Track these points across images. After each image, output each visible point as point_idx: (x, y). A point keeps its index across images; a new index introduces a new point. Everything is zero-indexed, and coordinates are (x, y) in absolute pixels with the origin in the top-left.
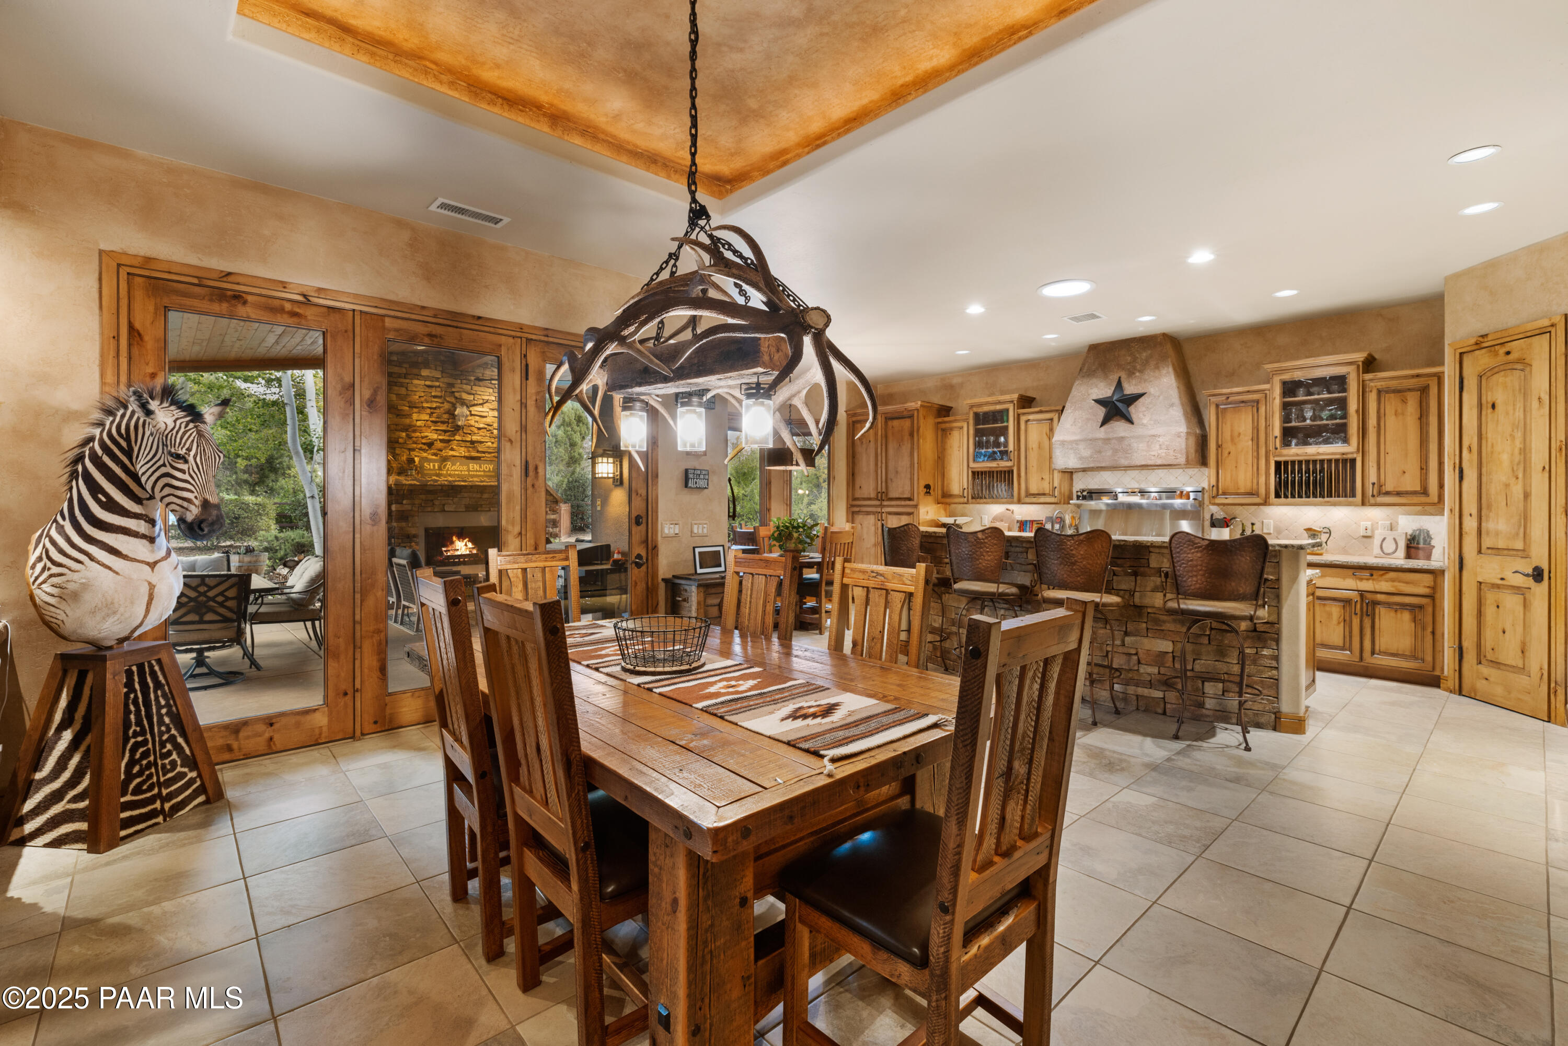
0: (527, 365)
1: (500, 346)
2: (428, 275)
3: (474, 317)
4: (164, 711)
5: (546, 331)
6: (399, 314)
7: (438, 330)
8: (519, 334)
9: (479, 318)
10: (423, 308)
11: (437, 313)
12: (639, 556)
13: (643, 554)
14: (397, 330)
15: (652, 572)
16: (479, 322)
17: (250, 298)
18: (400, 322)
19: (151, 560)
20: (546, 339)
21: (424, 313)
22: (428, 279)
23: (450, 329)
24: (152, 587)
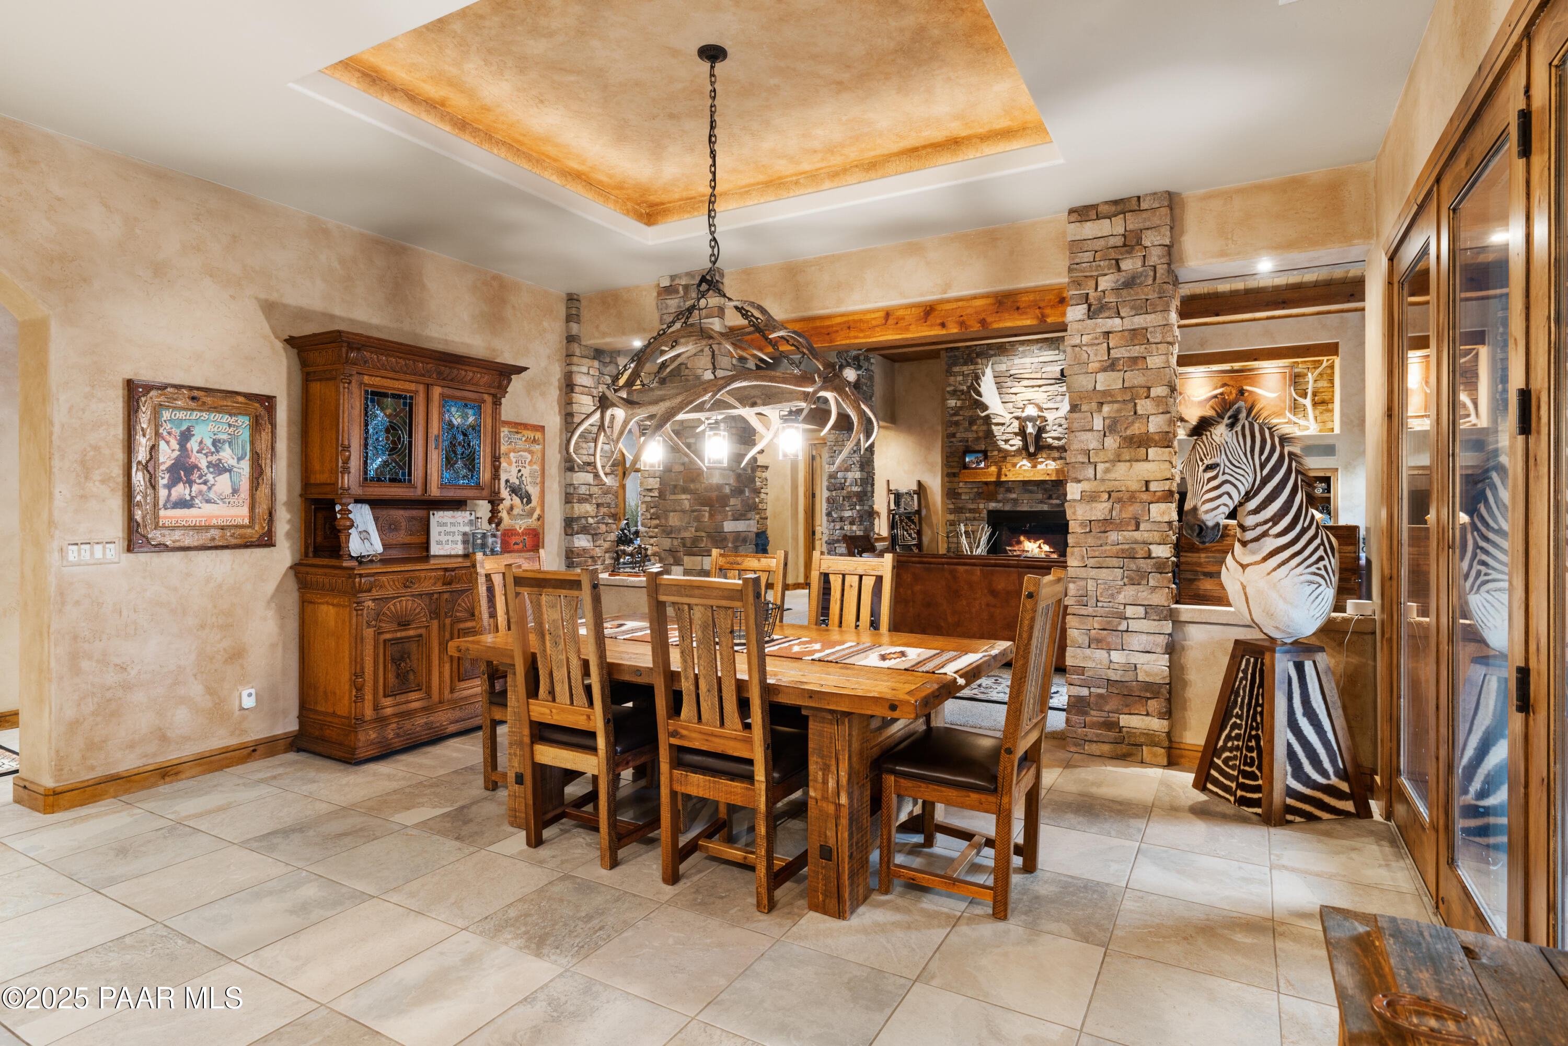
4: (1259, 709)
19: (1245, 562)
24: (1243, 587)
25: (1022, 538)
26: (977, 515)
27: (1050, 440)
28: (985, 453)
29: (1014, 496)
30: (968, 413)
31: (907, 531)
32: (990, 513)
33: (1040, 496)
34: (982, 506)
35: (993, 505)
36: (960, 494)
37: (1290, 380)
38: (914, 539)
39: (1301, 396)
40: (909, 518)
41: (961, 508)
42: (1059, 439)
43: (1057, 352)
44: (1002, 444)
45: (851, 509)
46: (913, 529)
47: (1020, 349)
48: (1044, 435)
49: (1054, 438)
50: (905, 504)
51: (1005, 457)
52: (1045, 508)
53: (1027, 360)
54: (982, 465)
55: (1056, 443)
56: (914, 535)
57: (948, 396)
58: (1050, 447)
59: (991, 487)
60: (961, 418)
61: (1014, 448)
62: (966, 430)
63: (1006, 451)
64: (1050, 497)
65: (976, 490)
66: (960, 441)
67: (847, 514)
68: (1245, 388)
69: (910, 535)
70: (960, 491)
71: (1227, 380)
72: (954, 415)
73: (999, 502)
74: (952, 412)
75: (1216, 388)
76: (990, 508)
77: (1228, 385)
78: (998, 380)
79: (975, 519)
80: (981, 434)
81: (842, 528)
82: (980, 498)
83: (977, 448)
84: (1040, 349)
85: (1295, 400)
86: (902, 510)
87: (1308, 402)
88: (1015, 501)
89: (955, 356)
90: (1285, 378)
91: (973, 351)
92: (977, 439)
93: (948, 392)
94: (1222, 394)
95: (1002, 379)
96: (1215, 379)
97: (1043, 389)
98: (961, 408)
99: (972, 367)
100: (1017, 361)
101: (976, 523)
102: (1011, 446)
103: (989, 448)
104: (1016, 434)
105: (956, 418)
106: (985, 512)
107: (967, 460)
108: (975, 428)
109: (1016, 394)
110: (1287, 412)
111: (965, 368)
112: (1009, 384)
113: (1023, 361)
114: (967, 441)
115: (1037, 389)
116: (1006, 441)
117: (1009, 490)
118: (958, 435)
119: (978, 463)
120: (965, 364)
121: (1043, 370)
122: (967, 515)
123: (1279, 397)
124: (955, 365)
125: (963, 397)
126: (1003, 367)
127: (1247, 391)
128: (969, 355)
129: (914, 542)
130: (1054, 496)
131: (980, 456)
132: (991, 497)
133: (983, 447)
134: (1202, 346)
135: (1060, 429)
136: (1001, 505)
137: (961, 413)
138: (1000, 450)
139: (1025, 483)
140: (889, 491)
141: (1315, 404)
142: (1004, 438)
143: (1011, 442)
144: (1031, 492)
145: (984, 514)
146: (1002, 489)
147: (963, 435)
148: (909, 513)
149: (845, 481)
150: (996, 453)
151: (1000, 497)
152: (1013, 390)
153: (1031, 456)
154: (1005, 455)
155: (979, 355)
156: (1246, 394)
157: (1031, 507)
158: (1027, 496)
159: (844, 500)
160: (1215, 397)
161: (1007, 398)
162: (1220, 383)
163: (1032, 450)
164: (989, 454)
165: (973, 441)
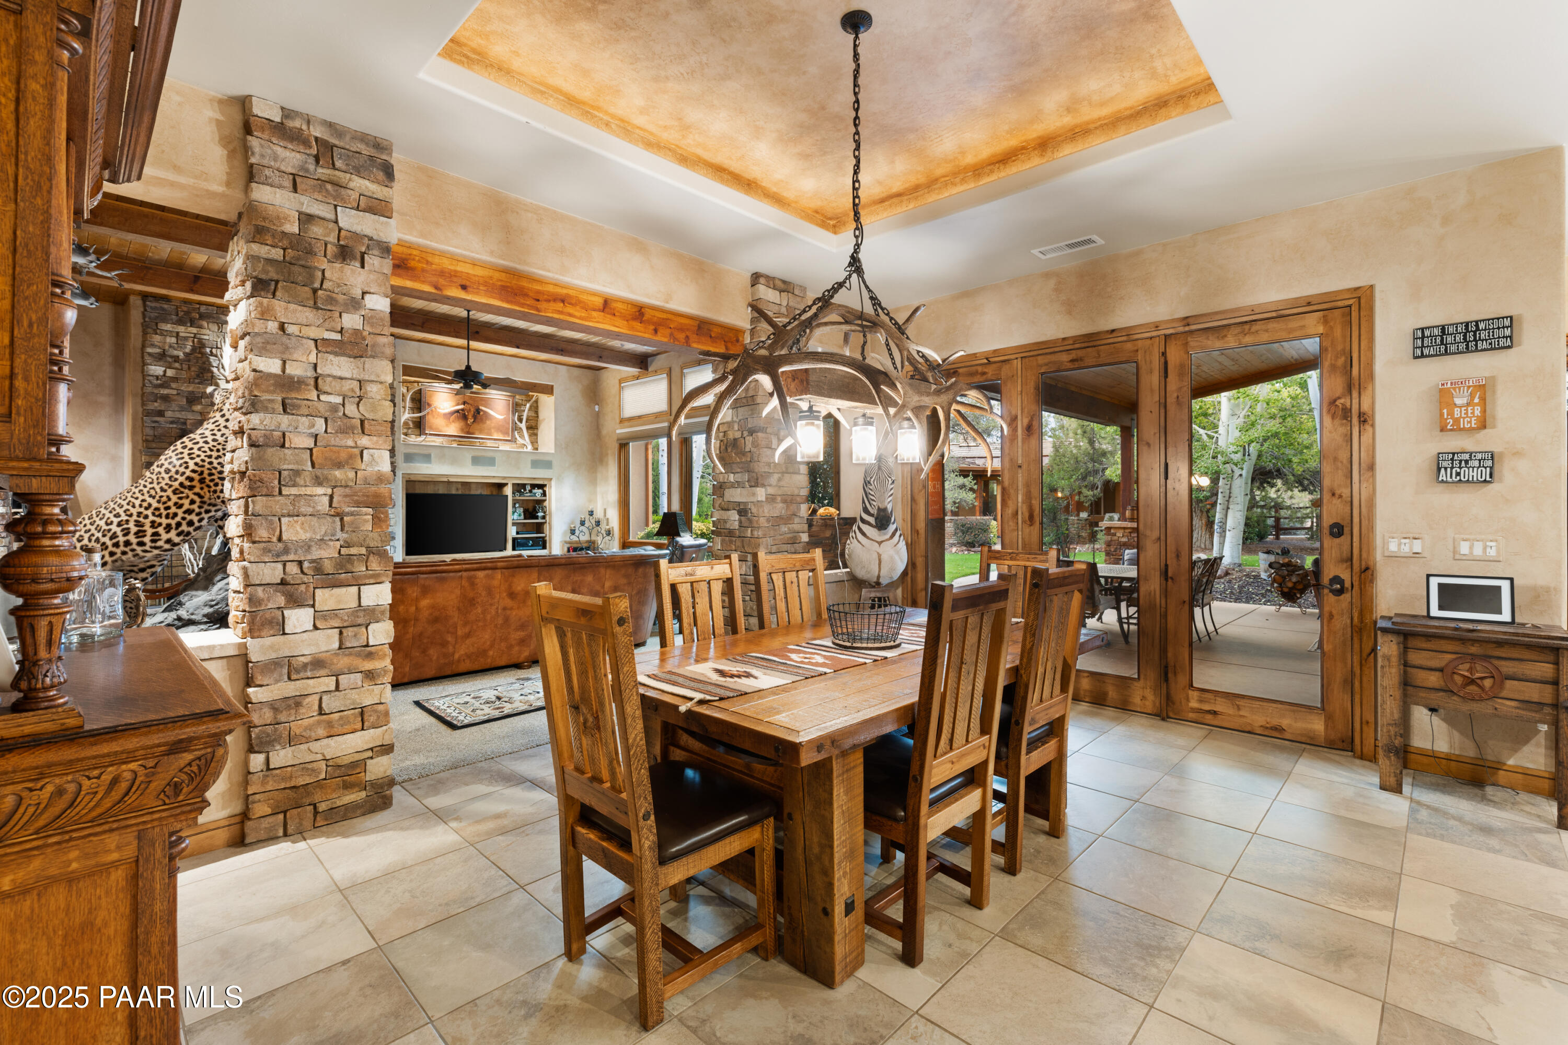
0: (1166, 363)
1: (1137, 351)
2: (1070, 308)
3: (1107, 331)
5: (1186, 320)
6: (1047, 351)
7: (1080, 353)
8: (1154, 334)
9: (1113, 331)
10: (1064, 339)
11: (1076, 339)
12: (1336, 579)
13: (1345, 576)
14: (1046, 364)
15: (1365, 603)
16: (1114, 335)
17: (961, 371)
18: (1049, 357)
19: (879, 539)
20: (1187, 329)
21: (1066, 343)
22: (1069, 313)
23: (1089, 350)
24: (879, 556)
30: (186, 388)
37: (513, 407)
39: (519, 421)
57: (149, 359)
60: (175, 392)
62: (182, 409)
66: (172, 423)
68: (481, 408)
74: (156, 382)
75: (458, 404)
77: (465, 405)
85: (516, 424)
87: (523, 426)
89: (163, 309)
90: (509, 405)
91: (194, 309)
93: (150, 354)
94: (463, 410)
98: (175, 379)
99: (194, 330)
105: (165, 391)
110: (510, 431)
111: (181, 329)
114: (185, 423)
118: (169, 414)
120: (181, 322)
123: (503, 418)
124: (165, 321)
125: (177, 365)
127: (481, 410)
128: (187, 313)
137: (174, 385)
141: (528, 428)
147: (178, 415)
155: (202, 317)
156: (482, 414)
160: (457, 411)
165: (192, 424)
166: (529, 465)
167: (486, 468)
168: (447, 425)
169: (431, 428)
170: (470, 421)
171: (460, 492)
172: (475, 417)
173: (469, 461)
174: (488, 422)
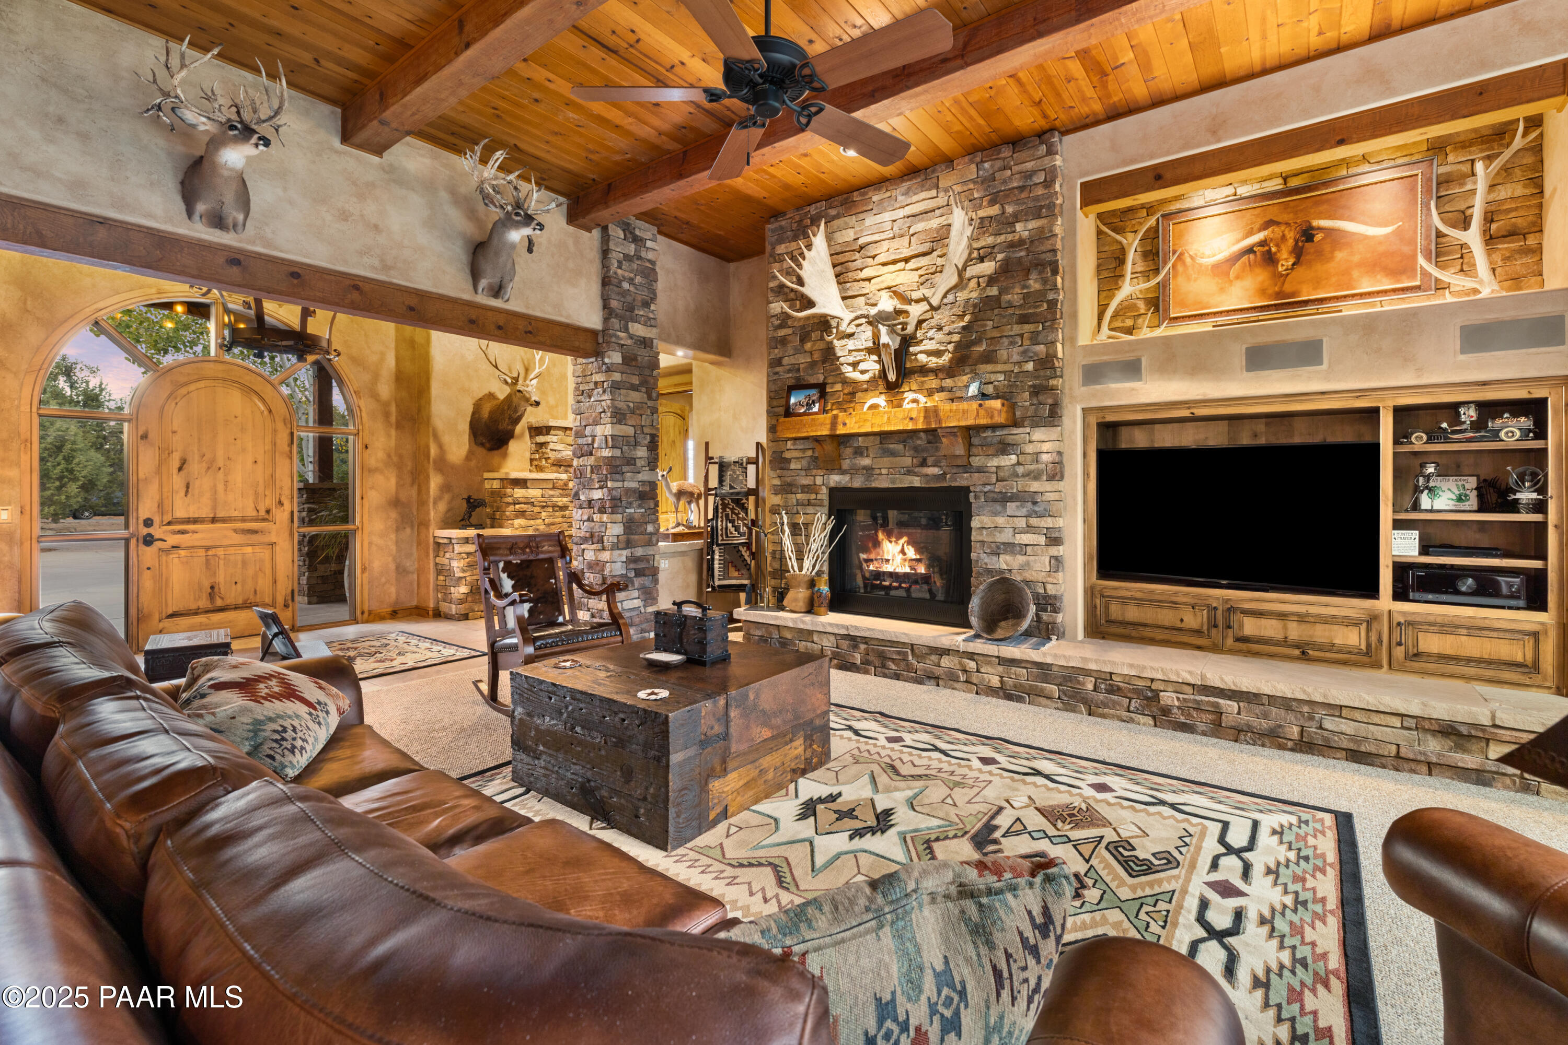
25: (881, 536)
26: (813, 496)
27: (922, 358)
28: (822, 388)
29: (866, 462)
31: (732, 522)
32: (833, 491)
33: (908, 461)
34: (819, 480)
35: (835, 479)
36: (788, 461)
37: (1427, 191)
38: (742, 535)
39: (1454, 226)
40: (737, 502)
41: (790, 485)
42: (938, 353)
43: (934, 193)
44: (847, 369)
45: (601, 488)
46: (743, 519)
47: (875, 198)
48: (911, 349)
49: (930, 353)
50: (733, 480)
51: (853, 394)
52: (916, 482)
53: (887, 216)
54: (816, 409)
55: (933, 362)
56: (743, 529)
57: (771, 296)
58: (924, 370)
59: (829, 447)
60: (790, 331)
61: (866, 377)
62: (799, 351)
63: (855, 382)
64: (924, 464)
65: (809, 453)
66: (789, 371)
67: (597, 495)
68: (1315, 223)
69: (737, 529)
70: (787, 455)
71: (1272, 214)
72: (781, 326)
73: (843, 472)
74: (777, 323)
75: (1250, 233)
76: (832, 484)
77: (1278, 224)
78: (841, 258)
79: (809, 503)
80: (817, 356)
81: (590, 519)
82: (818, 468)
83: (812, 380)
84: (906, 194)
85: (1439, 235)
86: (726, 489)
87: (1473, 237)
88: (869, 470)
89: (781, 228)
90: (1413, 189)
92: (813, 365)
93: (772, 289)
94: (1263, 243)
95: (848, 256)
96: (1248, 214)
97: (912, 264)
100: (870, 220)
101: (810, 510)
102: (863, 372)
103: (830, 380)
104: (870, 351)
105: (782, 333)
106: (824, 490)
107: (793, 400)
108: (808, 346)
109: (869, 280)
110: (1421, 261)
112: (858, 264)
113: (879, 218)
114: (798, 370)
115: (901, 265)
116: (855, 365)
117: (859, 452)
118: (786, 361)
119: (809, 405)
120: (796, 239)
121: (911, 232)
122: (799, 496)
123: (1398, 233)
124: (783, 241)
126: (849, 235)
127: (1320, 229)
128: (800, 222)
129: (743, 540)
130: (930, 461)
131: (814, 393)
132: (833, 465)
133: (821, 379)
134: (1214, 133)
135: (939, 336)
136: (847, 478)
138: (845, 382)
139: (884, 436)
140: (709, 459)
141: (1491, 240)
142: (851, 359)
143: (862, 366)
144: (893, 454)
145: (824, 494)
146: (848, 451)
147: (792, 360)
148: (738, 494)
149: (593, 441)
150: (838, 387)
151: (846, 464)
152: (866, 273)
153: (892, 388)
154: (854, 391)
155: (813, 221)
156: (1318, 237)
157: (893, 482)
158: (887, 461)
159: (592, 472)
160: (1250, 250)
161: (854, 289)
162: (1260, 222)
163: (892, 376)
164: (828, 390)
165: (805, 369)
166: (1455, 342)
167: (1290, 372)
168: (1222, 290)
169: (1183, 304)
170: (1286, 260)
171: (1262, 441)
172: (1298, 253)
173: (1239, 359)
174: (1340, 255)
